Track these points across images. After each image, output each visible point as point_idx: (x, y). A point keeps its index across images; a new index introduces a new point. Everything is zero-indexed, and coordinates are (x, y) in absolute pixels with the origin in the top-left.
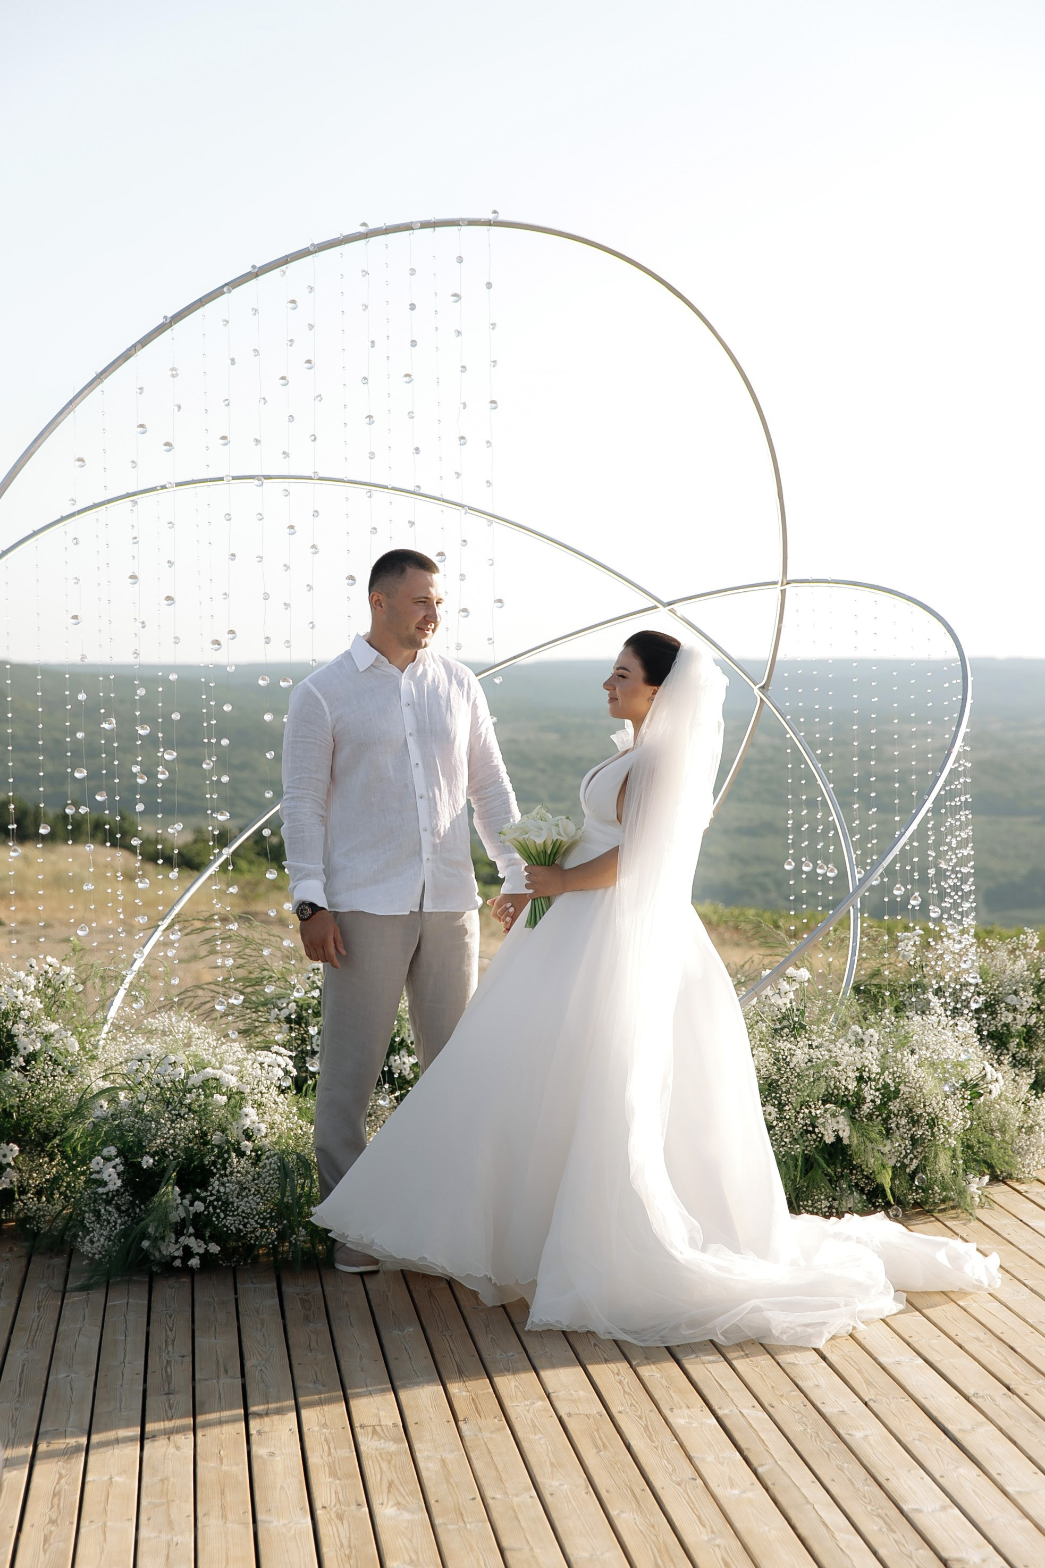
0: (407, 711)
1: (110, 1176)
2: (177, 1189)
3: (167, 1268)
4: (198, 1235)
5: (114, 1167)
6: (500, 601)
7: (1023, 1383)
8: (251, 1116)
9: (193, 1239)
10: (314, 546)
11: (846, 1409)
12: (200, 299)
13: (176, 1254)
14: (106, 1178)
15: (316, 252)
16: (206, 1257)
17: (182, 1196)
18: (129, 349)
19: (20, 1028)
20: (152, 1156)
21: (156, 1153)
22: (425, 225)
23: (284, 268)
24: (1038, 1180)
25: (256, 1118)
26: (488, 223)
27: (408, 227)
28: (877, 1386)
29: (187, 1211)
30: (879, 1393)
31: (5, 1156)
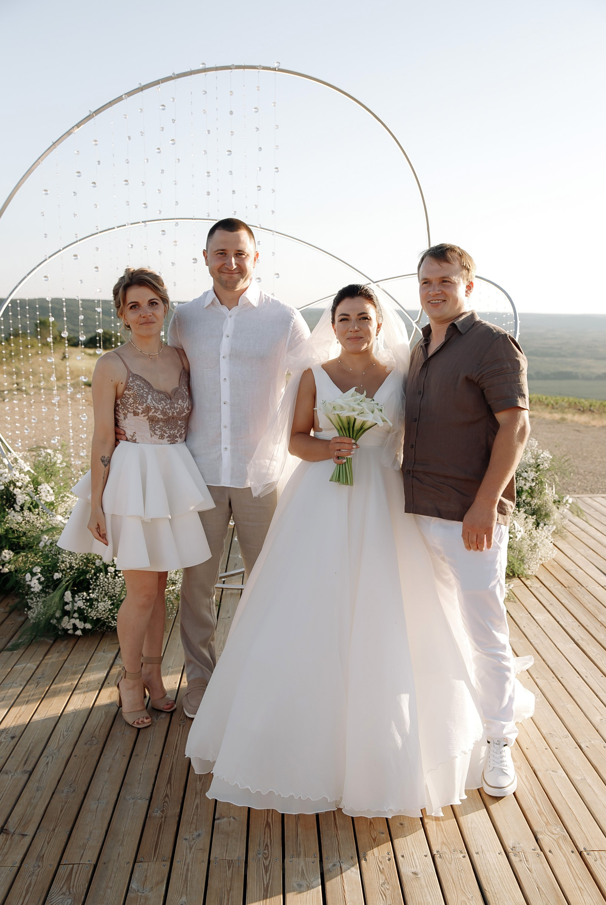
1: (35, 584)
3: (64, 634)
4: (80, 619)
5: (39, 579)
7: (546, 830)
9: (77, 620)
11: (418, 870)
12: (111, 102)
13: (69, 627)
14: (32, 585)
15: (176, 78)
16: (84, 630)
20: (60, 571)
21: (63, 571)
23: (158, 86)
24: (537, 577)
26: (274, 69)
27: (229, 68)
28: (443, 827)
29: (73, 606)
30: (445, 841)
31: (5, 557)
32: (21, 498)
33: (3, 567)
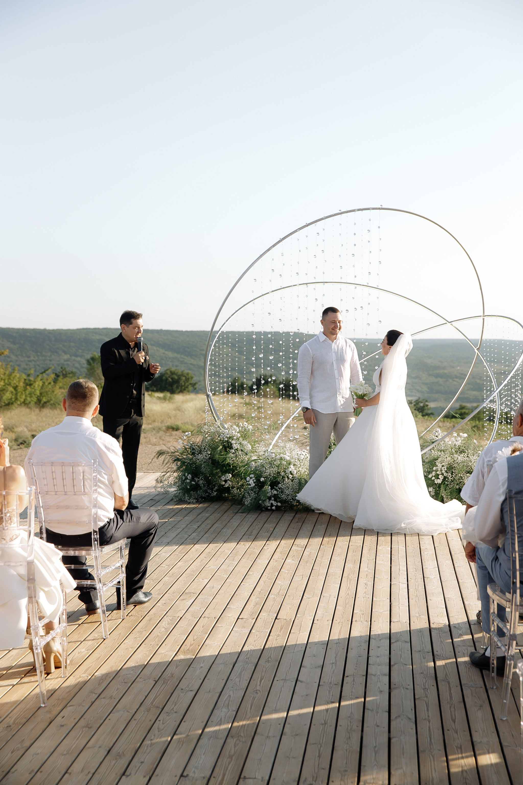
0: (333, 354)
1: (252, 482)
2: (270, 487)
3: (266, 509)
4: (275, 500)
5: (253, 480)
6: (380, 321)
8: (292, 468)
9: (273, 501)
10: (323, 305)
12: (291, 233)
13: (269, 505)
15: (325, 219)
16: (277, 506)
17: (271, 489)
18: (270, 248)
19: (233, 442)
20: (264, 478)
21: (265, 477)
22: (359, 210)
23: (316, 223)
25: (294, 469)
26: (379, 209)
27: (354, 211)
29: (272, 493)
31: (227, 477)
32: (235, 446)
33: (226, 483)
